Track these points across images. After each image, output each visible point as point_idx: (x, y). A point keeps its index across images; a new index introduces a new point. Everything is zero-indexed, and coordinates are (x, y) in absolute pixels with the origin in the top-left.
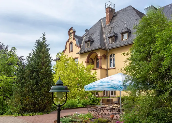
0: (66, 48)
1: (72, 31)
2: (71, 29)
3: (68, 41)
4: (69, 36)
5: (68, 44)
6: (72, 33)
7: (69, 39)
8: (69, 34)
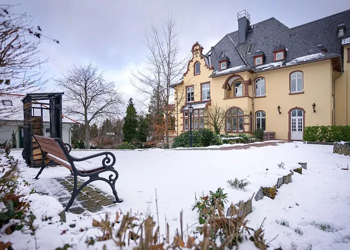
0: (188, 70)
1: (198, 47)
2: (195, 45)
3: (192, 61)
4: (193, 53)
5: (192, 64)
6: (198, 50)
7: (193, 58)
8: (193, 51)
